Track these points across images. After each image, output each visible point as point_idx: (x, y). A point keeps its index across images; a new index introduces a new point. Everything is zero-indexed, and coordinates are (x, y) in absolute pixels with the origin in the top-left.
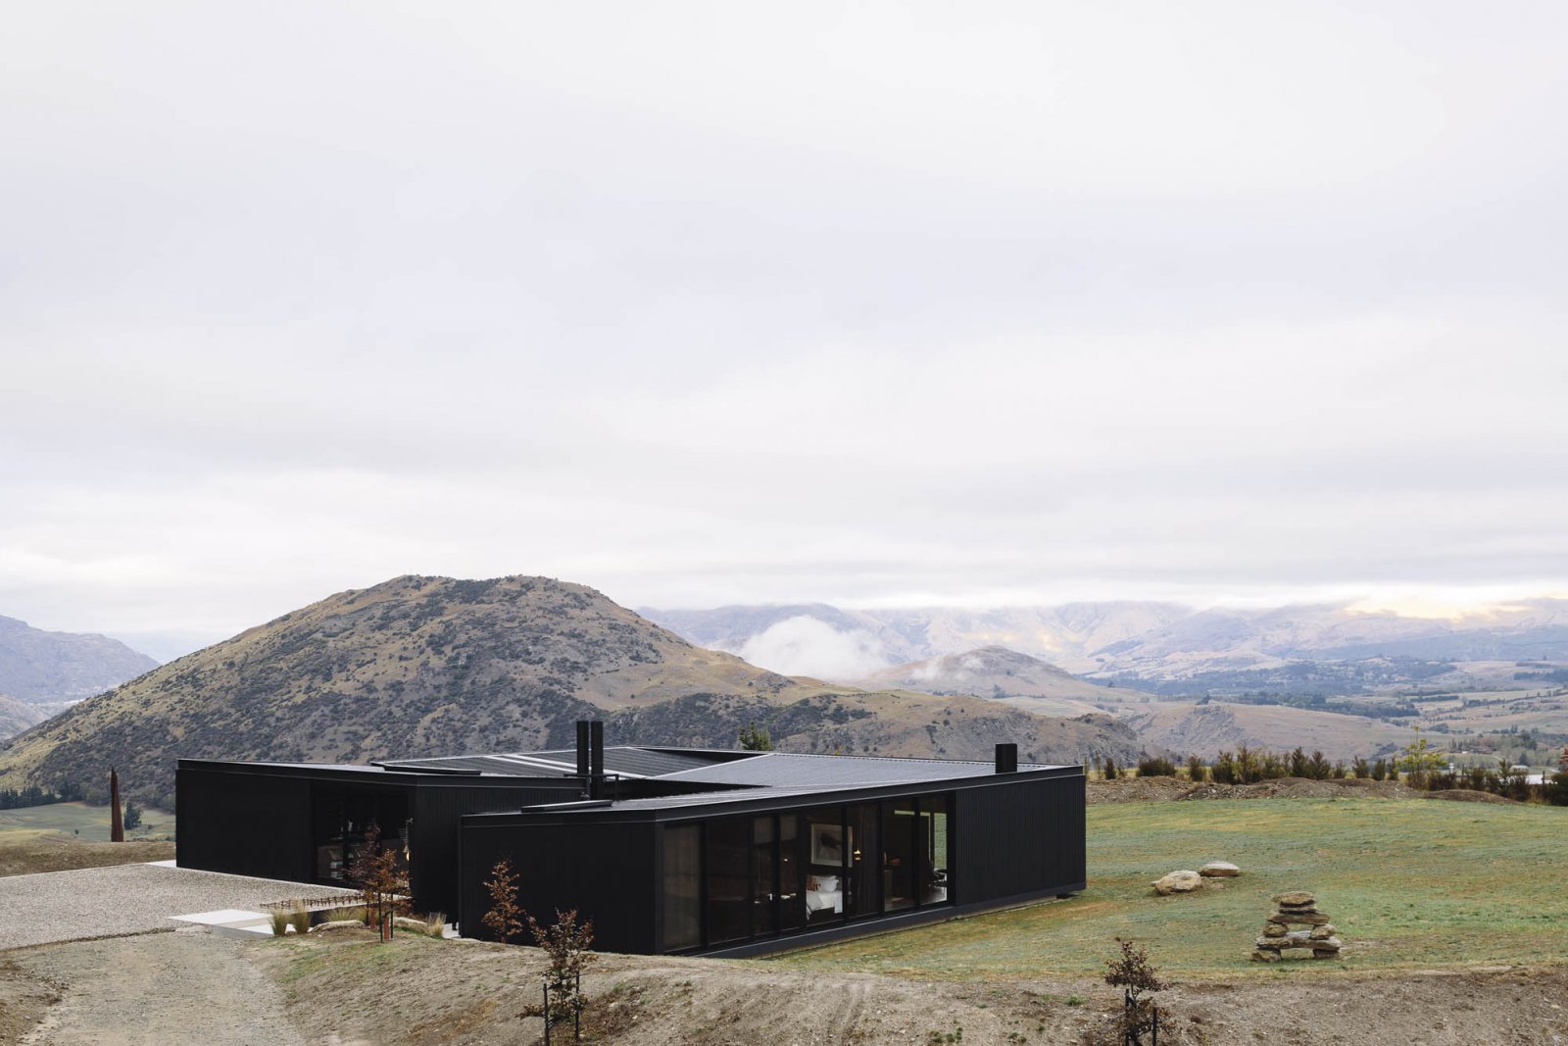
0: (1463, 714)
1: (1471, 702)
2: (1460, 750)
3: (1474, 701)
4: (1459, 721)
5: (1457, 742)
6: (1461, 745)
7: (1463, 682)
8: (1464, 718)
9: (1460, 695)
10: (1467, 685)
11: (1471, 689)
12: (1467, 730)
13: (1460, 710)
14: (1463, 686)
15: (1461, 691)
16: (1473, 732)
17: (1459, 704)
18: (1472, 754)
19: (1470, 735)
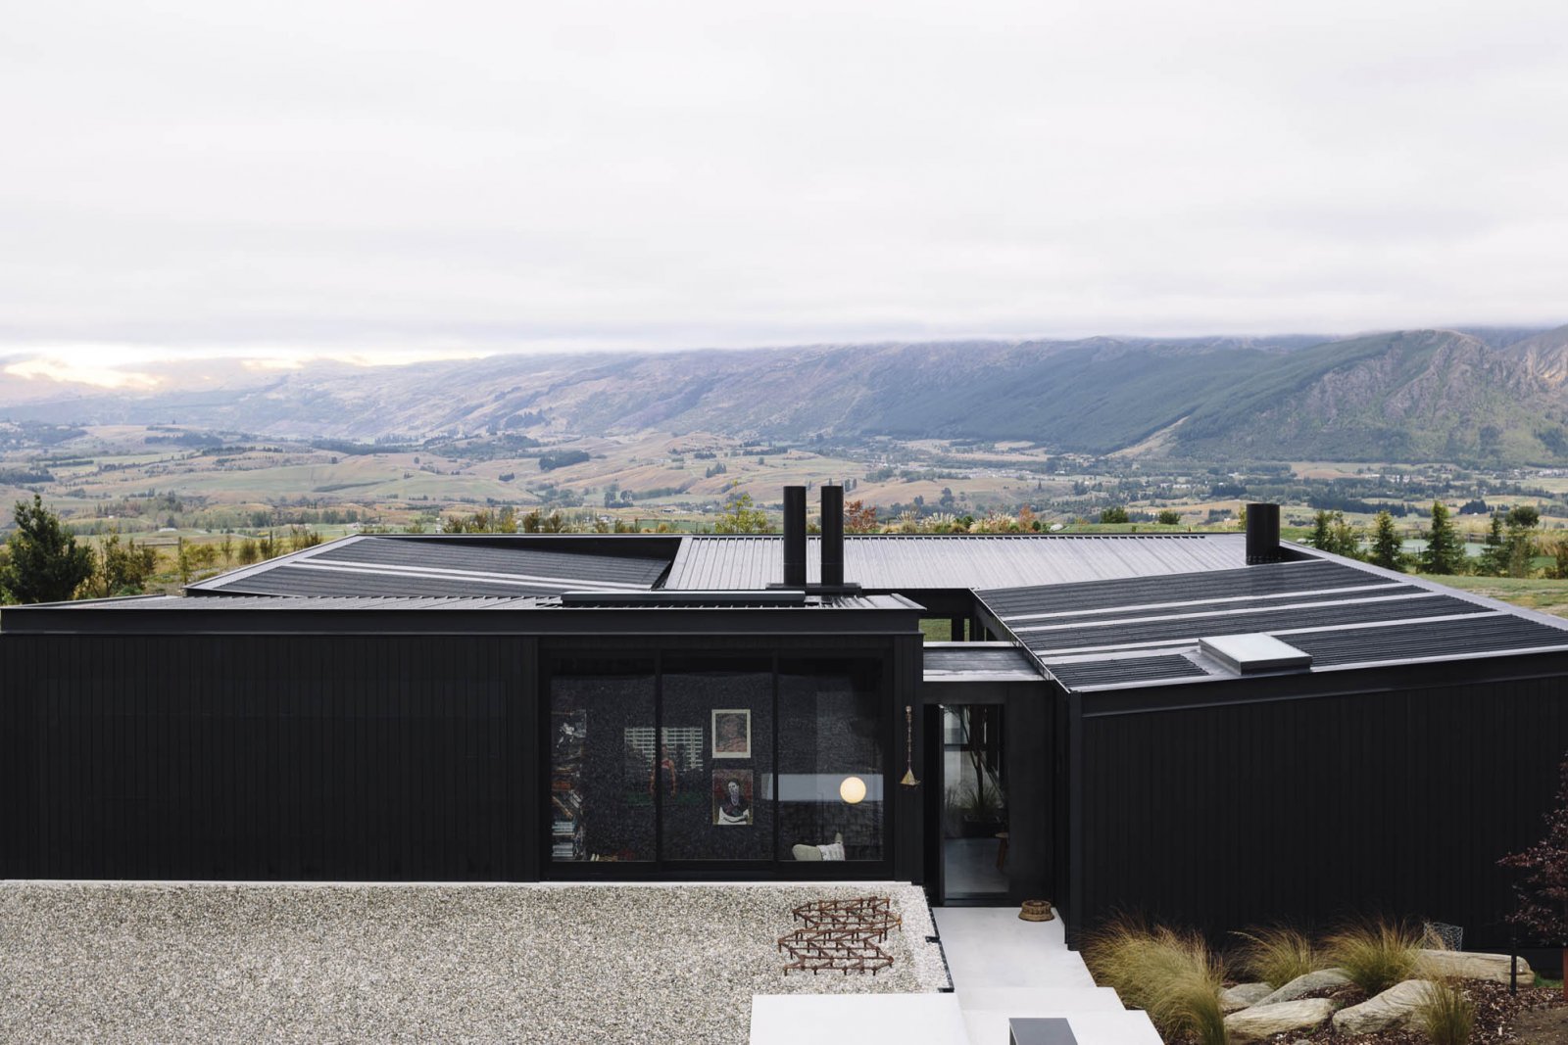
0: (99, 478)
1: (106, 467)
2: (106, 515)
3: (109, 465)
4: (95, 486)
5: (103, 507)
6: (106, 509)
7: (95, 447)
8: (100, 483)
9: (95, 460)
10: (99, 448)
11: (105, 453)
12: (105, 495)
13: (95, 475)
14: (96, 450)
15: (95, 455)
16: (110, 497)
17: (94, 469)
18: (118, 519)
19: (108, 499)
